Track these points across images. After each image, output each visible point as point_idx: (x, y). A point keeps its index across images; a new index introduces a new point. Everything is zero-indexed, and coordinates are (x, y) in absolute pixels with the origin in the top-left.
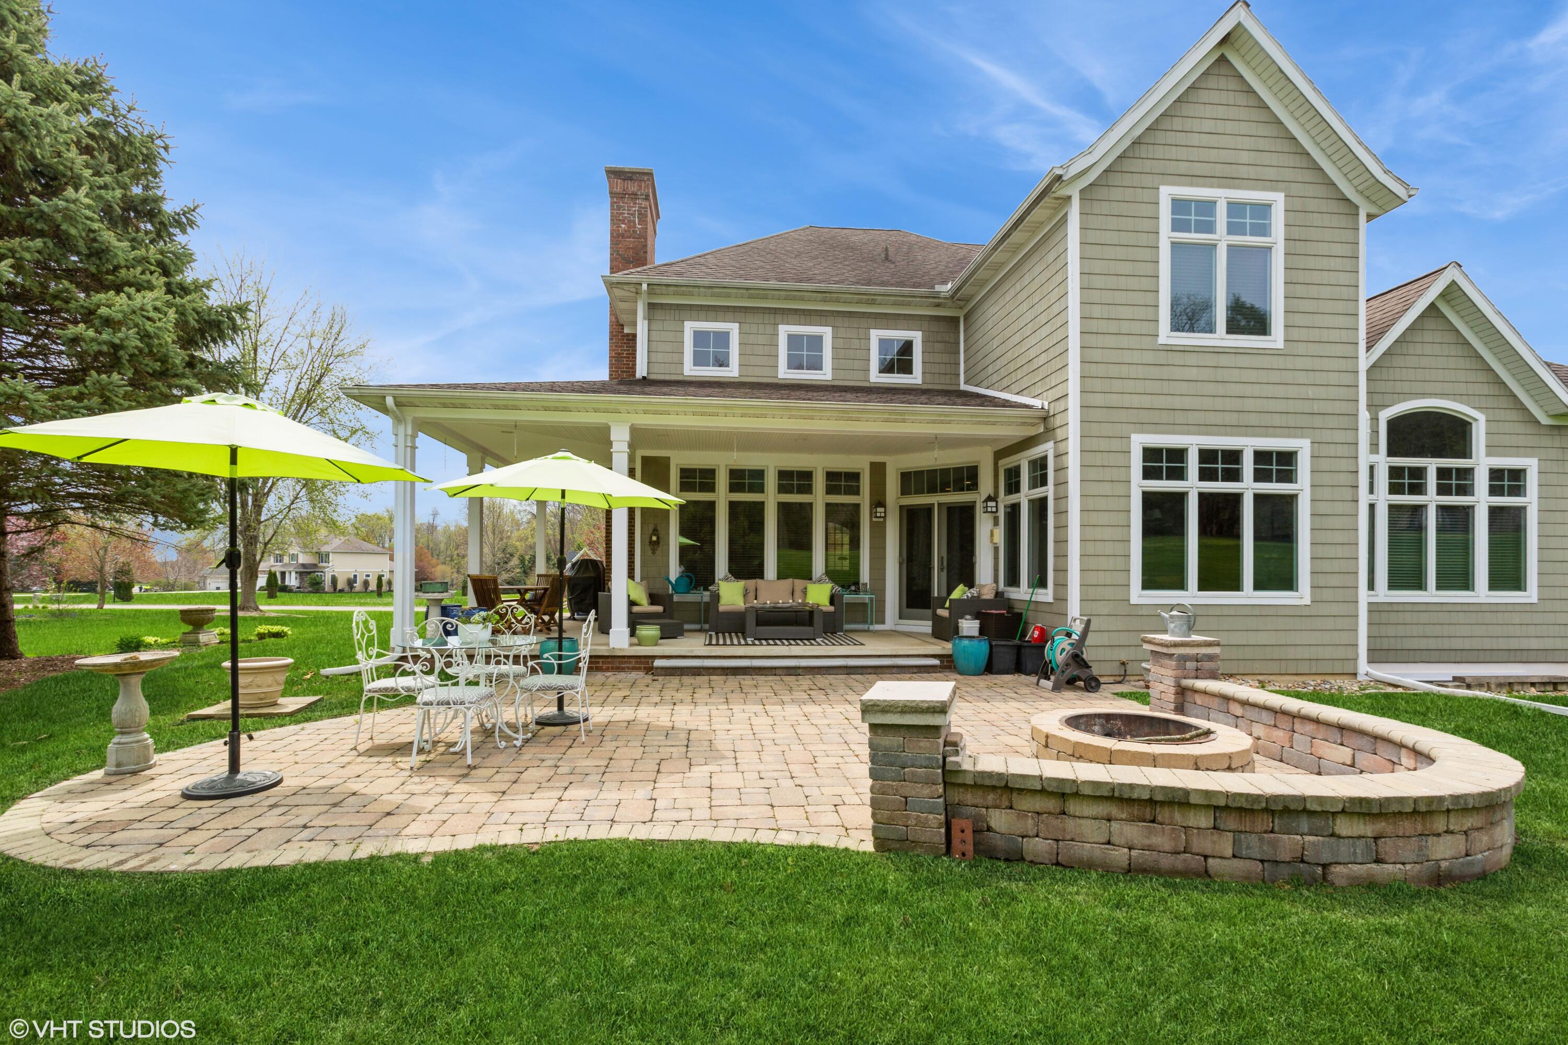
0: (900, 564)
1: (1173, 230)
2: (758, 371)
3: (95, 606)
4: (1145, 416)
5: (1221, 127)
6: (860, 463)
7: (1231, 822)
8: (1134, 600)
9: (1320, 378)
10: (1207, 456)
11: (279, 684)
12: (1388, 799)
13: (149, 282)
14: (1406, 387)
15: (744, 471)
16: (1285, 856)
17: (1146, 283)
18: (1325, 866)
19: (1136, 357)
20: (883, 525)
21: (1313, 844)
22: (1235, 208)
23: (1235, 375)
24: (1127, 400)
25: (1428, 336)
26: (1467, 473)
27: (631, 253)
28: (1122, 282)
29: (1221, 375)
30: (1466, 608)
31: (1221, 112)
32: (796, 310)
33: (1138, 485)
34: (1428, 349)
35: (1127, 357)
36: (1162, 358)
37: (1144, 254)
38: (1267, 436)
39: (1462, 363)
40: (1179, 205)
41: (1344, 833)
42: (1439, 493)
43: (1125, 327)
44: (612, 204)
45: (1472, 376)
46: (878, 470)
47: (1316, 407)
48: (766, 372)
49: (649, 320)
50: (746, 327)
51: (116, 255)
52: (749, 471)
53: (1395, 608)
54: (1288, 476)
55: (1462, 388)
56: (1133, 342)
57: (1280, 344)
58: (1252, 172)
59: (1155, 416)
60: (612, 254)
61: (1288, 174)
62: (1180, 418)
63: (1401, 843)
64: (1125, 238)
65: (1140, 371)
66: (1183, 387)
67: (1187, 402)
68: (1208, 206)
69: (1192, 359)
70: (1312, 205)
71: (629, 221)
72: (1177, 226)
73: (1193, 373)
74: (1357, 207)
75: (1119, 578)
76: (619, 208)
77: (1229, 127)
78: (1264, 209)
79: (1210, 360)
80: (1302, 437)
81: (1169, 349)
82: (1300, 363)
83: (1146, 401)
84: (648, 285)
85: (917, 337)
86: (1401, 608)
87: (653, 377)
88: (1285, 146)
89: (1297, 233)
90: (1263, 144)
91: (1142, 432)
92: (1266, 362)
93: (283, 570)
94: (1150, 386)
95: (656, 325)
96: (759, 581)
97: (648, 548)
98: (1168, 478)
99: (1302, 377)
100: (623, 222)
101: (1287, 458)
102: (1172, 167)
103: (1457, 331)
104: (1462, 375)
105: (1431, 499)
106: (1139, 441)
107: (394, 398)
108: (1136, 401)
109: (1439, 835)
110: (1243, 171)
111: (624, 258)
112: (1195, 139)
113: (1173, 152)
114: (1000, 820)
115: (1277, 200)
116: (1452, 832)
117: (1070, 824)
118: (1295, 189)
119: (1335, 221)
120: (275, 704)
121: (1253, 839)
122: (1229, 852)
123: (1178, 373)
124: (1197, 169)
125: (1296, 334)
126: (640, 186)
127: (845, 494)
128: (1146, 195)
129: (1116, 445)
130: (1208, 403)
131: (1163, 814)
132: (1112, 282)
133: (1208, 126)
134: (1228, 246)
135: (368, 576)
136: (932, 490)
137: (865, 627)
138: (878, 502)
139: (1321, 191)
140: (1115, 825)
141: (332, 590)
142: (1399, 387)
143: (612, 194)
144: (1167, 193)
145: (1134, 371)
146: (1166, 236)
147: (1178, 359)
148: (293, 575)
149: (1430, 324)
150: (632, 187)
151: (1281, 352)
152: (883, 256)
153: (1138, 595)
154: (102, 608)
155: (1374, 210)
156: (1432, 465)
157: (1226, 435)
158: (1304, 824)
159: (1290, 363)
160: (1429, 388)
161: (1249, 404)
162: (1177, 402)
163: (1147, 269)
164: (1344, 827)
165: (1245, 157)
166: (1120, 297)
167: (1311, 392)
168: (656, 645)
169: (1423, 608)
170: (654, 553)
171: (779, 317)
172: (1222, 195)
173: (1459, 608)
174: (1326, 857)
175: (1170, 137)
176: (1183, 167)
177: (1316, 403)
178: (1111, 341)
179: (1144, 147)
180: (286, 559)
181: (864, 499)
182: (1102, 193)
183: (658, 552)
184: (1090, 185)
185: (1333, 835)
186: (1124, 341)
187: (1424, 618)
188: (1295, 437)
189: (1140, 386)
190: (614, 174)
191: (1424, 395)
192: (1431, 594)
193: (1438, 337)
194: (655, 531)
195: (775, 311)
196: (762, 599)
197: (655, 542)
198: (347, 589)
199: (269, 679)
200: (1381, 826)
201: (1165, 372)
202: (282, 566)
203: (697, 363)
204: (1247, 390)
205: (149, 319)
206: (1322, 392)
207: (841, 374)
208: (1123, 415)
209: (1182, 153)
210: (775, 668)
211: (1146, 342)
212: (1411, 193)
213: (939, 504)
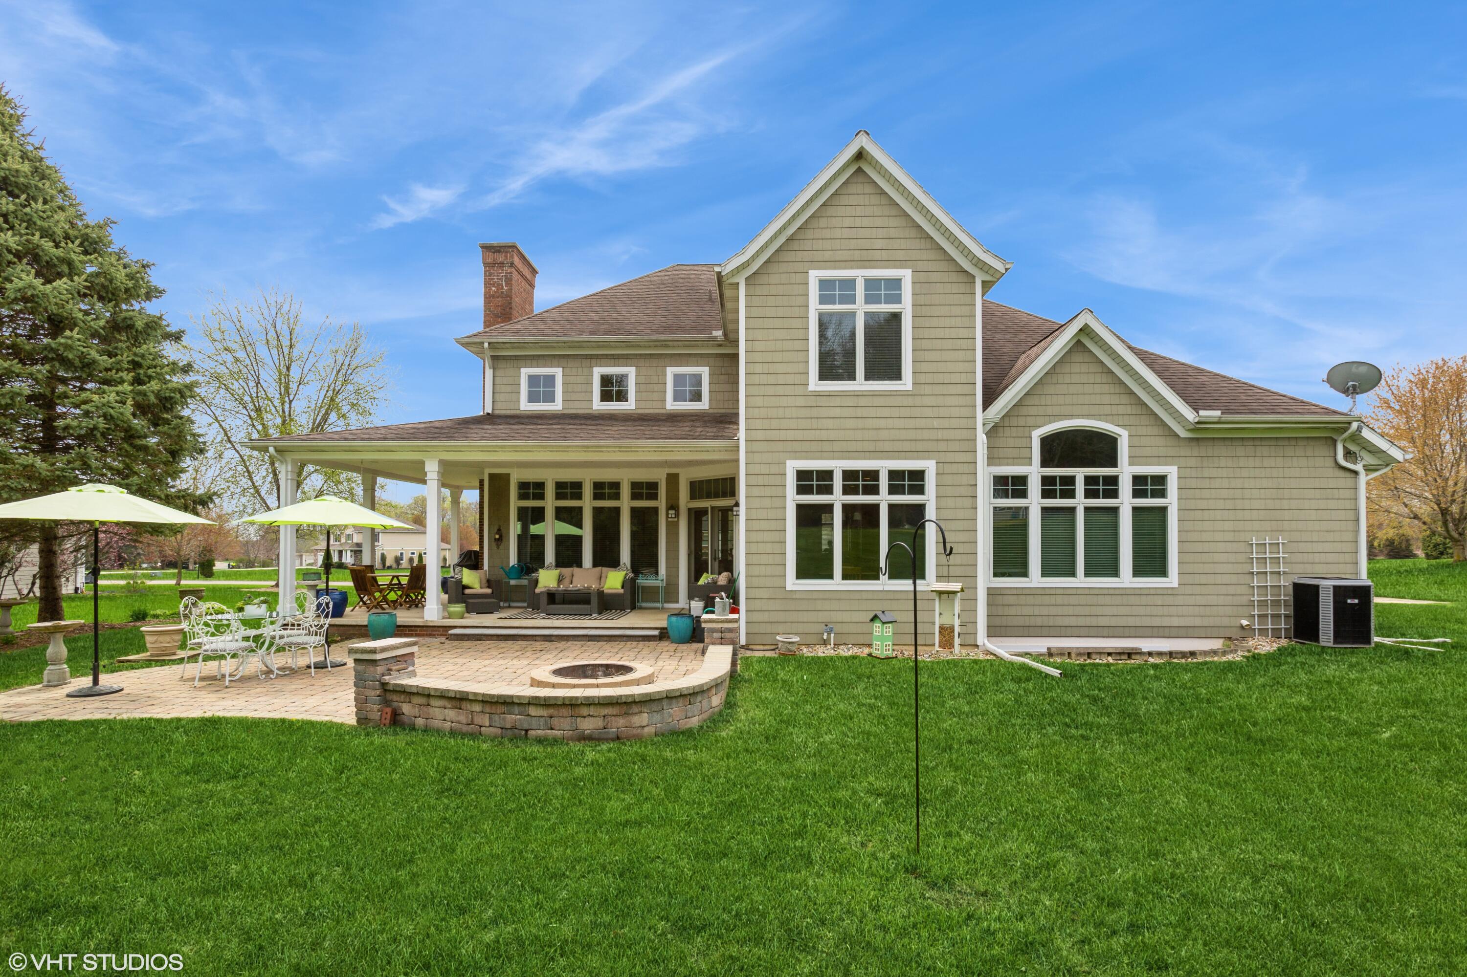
0: (689, 555)
1: (820, 303)
2: (577, 405)
3: (173, 582)
4: (797, 446)
5: (858, 222)
6: (659, 476)
7: (487, 709)
8: (789, 587)
9: (943, 412)
10: (849, 475)
11: (175, 642)
12: (549, 697)
13: (121, 377)
14: (1056, 410)
15: (567, 483)
16: (508, 726)
17: (798, 345)
18: (527, 731)
19: (790, 401)
20: (677, 524)
21: (519, 719)
22: (871, 284)
23: (872, 412)
24: (783, 435)
25: (1076, 368)
26: (1113, 480)
27: (500, 309)
28: (779, 345)
29: (860, 412)
30: (1111, 592)
31: (859, 211)
32: (607, 355)
33: (792, 499)
34: (1076, 378)
35: (783, 402)
36: (812, 401)
37: (798, 323)
38: (899, 459)
39: (1106, 388)
40: (824, 284)
41: (533, 714)
42: (1086, 497)
43: (781, 379)
44: (485, 271)
45: (1115, 399)
46: (673, 480)
47: (940, 435)
48: (584, 405)
49: (494, 369)
50: (568, 370)
51: (99, 364)
52: (571, 483)
53: (1048, 592)
54: (919, 490)
55: (1107, 410)
56: (788, 390)
57: (909, 387)
58: (884, 255)
59: (806, 446)
60: (485, 311)
61: (915, 255)
62: (827, 447)
63: (562, 720)
64: (781, 312)
65: (794, 412)
66: (830, 423)
67: (833, 435)
68: (850, 284)
69: (838, 401)
70: (935, 277)
71: (498, 285)
72: (823, 300)
73: (837, 412)
74: (974, 277)
75: (777, 570)
76: (490, 275)
77: (866, 222)
78: (896, 284)
79: (850, 401)
80: (929, 458)
81: (818, 395)
82: (927, 401)
83: (799, 435)
84: (489, 344)
85: (704, 371)
86: (1053, 592)
87: (497, 412)
88: (912, 233)
89: (922, 299)
90: (893, 233)
91: (796, 459)
92: (898, 401)
93: (341, 548)
94: (803, 424)
95: (499, 373)
96: (576, 570)
97: (494, 544)
98: (818, 493)
99: (928, 412)
100: (494, 285)
101: (918, 476)
102: (819, 256)
103: (1102, 362)
104: (1106, 399)
105: (1080, 502)
106: (793, 466)
107: (275, 448)
108: (790, 435)
109: (584, 717)
110: (878, 255)
111: (494, 314)
112: (838, 233)
113: (819, 245)
114: (406, 708)
115: (906, 275)
116: (592, 716)
117: (431, 710)
118: (920, 265)
119: (955, 288)
120: (174, 654)
121: (496, 717)
122: (487, 724)
123: (824, 412)
124: (839, 256)
125: (922, 378)
126: (506, 257)
127: (646, 499)
128: (798, 278)
129: (774, 469)
130: (849, 435)
131: (464, 705)
132: (771, 345)
133: (847, 222)
134: (865, 313)
135: (413, 554)
136: (709, 496)
137: (659, 605)
138: (673, 506)
139: (943, 266)
140: (446, 711)
141: (381, 567)
142: (1050, 410)
143: (485, 264)
144: (814, 276)
145: (788, 413)
146: (814, 308)
147: (823, 401)
148: (349, 553)
149: (1077, 357)
150: (500, 258)
151: (910, 393)
152: (708, 298)
153: (792, 583)
154: (179, 584)
155: (988, 278)
156: (1080, 474)
157: (865, 459)
158: (516, 709)
159: (918, 401)
160: (1076, 410)
161: (884, 434)
162: (824, 435)
163: (800, 334)
164: (533, 711)
165: (879, 244)
166: (778, 357)
167: (936, 423)
168: (462, 617)
169: (1074, 592)
170: (498, 547)
171: (594, 361)
172: (860, 275)
173: (1106, 592)
174: (526, 726)
175: (818, 233)
176: (828, 255)
177: (940, 432)
178: (770, 390)
179: (796, 242)
180: (343, 540)
181: (661, 503)
182: (764, 279)
183: (502, 547)
184: (754, 273)
185: (528, 715)
186: (780, 390)
187: (1074, 600)
188: (924, 458)
189: (793, 424)
190: (487, 248)
191: (1072, 416)
192: (1080, 581)
193: (1084, 368)
194: (499, 531)
195: (591, 356)
196: (574, 584)
197: (498, 539)
198: (394, 566)
199: (167, 638)
200: (551, 711)
201: (814, 412)
202: (341, 545)
203: (531, 400)
204: (882, 423)
205: (112, 408)
206: (945, 423)
207: (643, 404)
208: (780, 446)
209: (828, 245)
210: (536, 636)
211: (799, 390)
212: (1007, 266)
213: (712, 508)
